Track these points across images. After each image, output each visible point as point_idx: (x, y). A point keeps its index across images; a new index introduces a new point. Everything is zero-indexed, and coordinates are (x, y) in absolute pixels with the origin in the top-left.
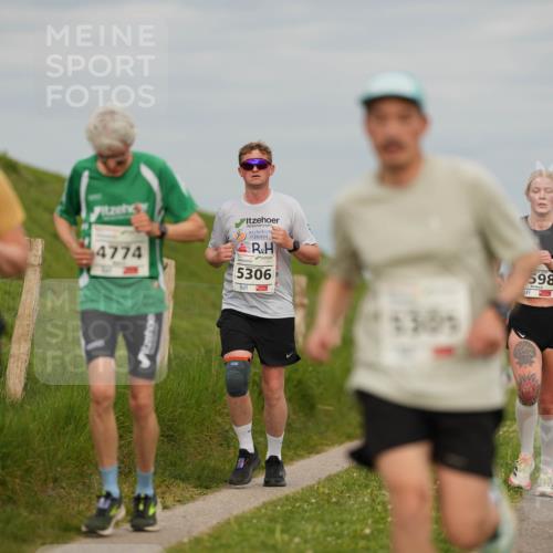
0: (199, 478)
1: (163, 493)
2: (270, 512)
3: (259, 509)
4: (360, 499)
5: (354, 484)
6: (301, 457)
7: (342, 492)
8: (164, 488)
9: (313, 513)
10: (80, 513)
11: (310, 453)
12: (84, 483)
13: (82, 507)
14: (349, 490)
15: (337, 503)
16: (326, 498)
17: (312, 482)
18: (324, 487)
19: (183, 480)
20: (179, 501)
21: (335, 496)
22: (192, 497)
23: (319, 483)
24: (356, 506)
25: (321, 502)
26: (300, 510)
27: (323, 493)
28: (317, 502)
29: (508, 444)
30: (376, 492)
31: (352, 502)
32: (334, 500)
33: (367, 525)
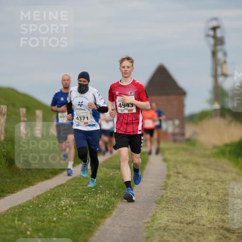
2: (12, 212)
3: (7, 211)
4: (51, 205)
5: (49, 199)
6: (25, 187)
7: (43, 202)
9: (31, 212)
11: (29, 185)
14: (46, 202)
15: (41, 207)
16: (36, 205)
17: (30, 198)
18: (35, 200)
21: (41, 204)
23: (33, 199)
24: (49, 208)
25: (35, 207)
26: (26, 211)
27: (35, 203)
28: (33, 207)
29: (114, 179)
30: (58, 202)
31: (48, 207)
32: (40, 206)
33: (55, 216)
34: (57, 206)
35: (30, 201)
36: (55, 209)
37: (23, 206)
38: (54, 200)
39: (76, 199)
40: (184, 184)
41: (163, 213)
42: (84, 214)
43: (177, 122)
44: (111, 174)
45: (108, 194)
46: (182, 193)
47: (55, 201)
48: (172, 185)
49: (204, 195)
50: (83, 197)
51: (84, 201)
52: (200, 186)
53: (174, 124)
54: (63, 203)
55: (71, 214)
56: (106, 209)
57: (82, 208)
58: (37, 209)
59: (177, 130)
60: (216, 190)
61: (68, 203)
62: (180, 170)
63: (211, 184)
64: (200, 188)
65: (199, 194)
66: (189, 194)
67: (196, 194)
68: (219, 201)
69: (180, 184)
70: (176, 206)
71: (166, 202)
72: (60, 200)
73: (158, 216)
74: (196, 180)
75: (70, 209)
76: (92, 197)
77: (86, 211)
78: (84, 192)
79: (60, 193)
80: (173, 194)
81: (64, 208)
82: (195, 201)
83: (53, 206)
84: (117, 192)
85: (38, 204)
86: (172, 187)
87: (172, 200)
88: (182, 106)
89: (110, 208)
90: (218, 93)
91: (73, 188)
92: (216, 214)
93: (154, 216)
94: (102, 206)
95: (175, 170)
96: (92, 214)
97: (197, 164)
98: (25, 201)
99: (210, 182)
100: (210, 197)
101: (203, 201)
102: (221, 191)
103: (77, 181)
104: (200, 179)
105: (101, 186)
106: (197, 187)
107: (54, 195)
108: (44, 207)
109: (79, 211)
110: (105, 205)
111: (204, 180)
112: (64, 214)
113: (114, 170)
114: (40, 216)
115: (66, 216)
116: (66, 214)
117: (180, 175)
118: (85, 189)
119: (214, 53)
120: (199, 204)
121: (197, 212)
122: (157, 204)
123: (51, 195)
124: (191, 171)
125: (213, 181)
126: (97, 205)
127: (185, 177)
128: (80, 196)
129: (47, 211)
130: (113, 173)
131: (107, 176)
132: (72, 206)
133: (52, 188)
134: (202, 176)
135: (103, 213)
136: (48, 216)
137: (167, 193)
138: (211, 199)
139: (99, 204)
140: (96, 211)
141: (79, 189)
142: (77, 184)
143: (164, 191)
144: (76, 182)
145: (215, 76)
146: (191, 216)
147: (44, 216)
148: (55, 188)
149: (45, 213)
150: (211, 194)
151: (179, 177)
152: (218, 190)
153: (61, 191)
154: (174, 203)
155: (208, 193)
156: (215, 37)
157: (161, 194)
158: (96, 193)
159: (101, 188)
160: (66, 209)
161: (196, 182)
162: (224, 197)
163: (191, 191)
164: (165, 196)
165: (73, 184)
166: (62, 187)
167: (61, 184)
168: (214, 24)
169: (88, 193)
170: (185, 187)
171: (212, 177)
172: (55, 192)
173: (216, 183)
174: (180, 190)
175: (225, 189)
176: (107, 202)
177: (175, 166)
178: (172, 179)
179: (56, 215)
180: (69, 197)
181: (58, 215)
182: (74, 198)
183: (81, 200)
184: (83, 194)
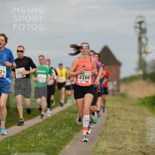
34: (35, 137)
35: (18, 133)
36: (34, 139)
37: (13, 137)
38: (33, 133)
39: (48, 132)
40: (118, 123)
41: (103, 142)
42: (52, 142)
43: (115, 83)
44: (71, 117)
45: (68, 129)
46: (116, 129)
47: (34, 134)
48: (110, 124)
49: (130, 130)
50: (52, 131)
51: (53, 134)
52: (128, 125)
53: (113, 84)
54: (39, 135)
55: (44, 142)
56: (66, 139)
57: (51, 139)
58: (22, 139)
59: (115, 88)
60: (138, 127)
61: (43, 135)
62: (116, 114)
63: (135, 123)
64: (128, 126)
65: (127, 129)
66: (121, 130)
67: (125, 130)
68: (139, 135)
69: (115, 123)
70: (112, 138)
71: (105, 135)
72: (37, 133)
73: (100, 144)
74: (126, 120)
75: (43, 139)
76: (58, 131)
77: (53, 140)
78: (53, 128)
79: (38, 128)
80: (110, 130)
81: (40, 138)
82: (124, 134)
83: (32, 137)
84: (74, 128)
85: (23, 135)
86: (110, 125)
87: (109, 133)
88: (118, 72)
89: (69, 138)
90: (142, 64)
91: (46, 125)
92: (137, 143)
93: (97, 143)
94: (64, 137)
95: (113, 114)
96: (57, 142)
97: (127, 110)
98: (15, 134)
99: (134, 122)
100: (134, 132)
101: (129, 134)
102: (141, 128)
103: (48, 120)
104: (128, 120)
105: (64, 124)
106: (126, 125)
107: (33, 130)
108: (27, 137)
109: (49, 140)
110: (66, 136)
111: (131, 121)
112: (39, 142)
113: (73, 114)
114: (24, 143)
115: (41, 143)
116: (41, 142)
117: (116, 117)
118: (54, 126)
119: (140, 39)
120: (127, 136)
121: (125, 141)
122: (100, 136)
124: (123, 114)
125: (137, 121)
127: (119, 119)
128: (50, 130)
129: (29, 140)
130: (72, 115)
131: (68, 117)
132: (45, 137)
133: (33, 125)
134: (129, 118)
135: (65, 142)
136: (29, 143)
137: (106, 129)
138: (135, 133)
139: (62, 136)
140: (60, 140)
141: (50, 126)
142: (49, 123)
143: (104, 128)
144: (48, 122)
145: (140, 53)
146: (121, 144)
147: (26, 143)
148: (35, 125)
149: (28, 141)
150: (135, 130)
151: (115, 118)
152: (139, 127)
153: (38, 127)
154: (110, 135)
155: (133, 129)
156: (140, 28)
157: (103, 130)
158: (61, 128)
159: (64, 125)
160: (41, 139)
161: (125, 121)
162: (143, 131)
163: (122, 128)
164: (105, 131)
165: (46, 123)
166: (39, 124)
167: (38, 122)
168: (140, 20)
169: (56, 128)
170: (118, 125)
171: (136, 119)
172: (34, 128)
173: (138, 123)
174: (115, 127)
175: (144, 126)
176: (67, 135)
177: (112, 112)
178: (110, 119)
179: (34, 143)
180: (43, 131)
181: (36, 143)
182: (47, 132)
183: (51, 133)
184: (52, 129)
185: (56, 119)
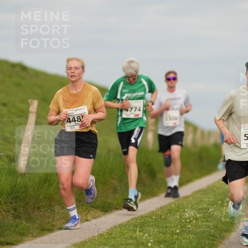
0: (103, 207)
1: (86, 214)
2: (134, 223)
3: (129, 221)
5: (172, 210)
6: (149, 198)
7: (167, 214)
8: (87, 212)
9: (154, 223)
10: (49, 223)
11: (153, 196)
12: (51, 209)
13: (50, 220)
14: (170, 213)
15: (165, 219)
16: (159, 216)
17: (153, 209)
18: (159, 211)
19: (95, 208)
20: (93, 218)
21: (164, 215)
22: (99, 215)
23: (157, 210)
24: (173, 220)
25: (158, 218)
26: (148, 222)
27: (159, 214)
28: (155, 218)
30: (182, 214)
31: (171, 218)
32: (163, 217)
33: (178, 229)
34: (181, 218)
35: (153, 212)
36: (178, 221)
37: (146, 217)
38: (178, 211)
39: (201, 211)
42: (209, 227)
47: (179, 213)
50: (209, 210)
51: (210, 213)
54: (187, 215)
55: (196, 226)
56: (232, 223)
57: (207, 221)
58: (160, 220)
61: (193, 215)
72: (184, 212)
75: (194, 222)
76: (217, 210)
77: (211, 224)
78: (210, 205)
79: (185, 205)
81: (188, 220)
83: (176, 218)
85: (161, 215)
89: (237, 221)
91: (198, 200)
94: (228, 220)
96: (217, 227)
98: (148, 212)
107: (178, 207)
108: (167, 218)
109: (204, 223)
112: (188, 226)
114: (163, 228)
115: (190, 228)
116: (190, 226)
118: (210, 201)
123: (175, 206)
126: (223, 219)
128: (205, 208)
129: (171, 223)
132: (197, 219)
135: (229, 227)
136: (171, 227)
139: (225, 217)
140: (221, 224)
141: (205, 201)
142: (203, 196)
144: (202, 195)
149: (168, 224)
153: (185, 202)
158: (222, 206)
160: (190, 222)
165: (198, 196)
166: (187, 199)
167: (186, 195)
169: (213, 205)
172: (179, 204)
179: (179, 227)
180: (194, 209)
181: (182, 227)
182: (199, 210)
183: (206, 213)
184: (209, 207)
185: (214, 191)
